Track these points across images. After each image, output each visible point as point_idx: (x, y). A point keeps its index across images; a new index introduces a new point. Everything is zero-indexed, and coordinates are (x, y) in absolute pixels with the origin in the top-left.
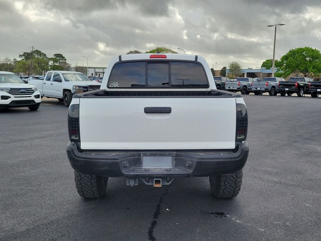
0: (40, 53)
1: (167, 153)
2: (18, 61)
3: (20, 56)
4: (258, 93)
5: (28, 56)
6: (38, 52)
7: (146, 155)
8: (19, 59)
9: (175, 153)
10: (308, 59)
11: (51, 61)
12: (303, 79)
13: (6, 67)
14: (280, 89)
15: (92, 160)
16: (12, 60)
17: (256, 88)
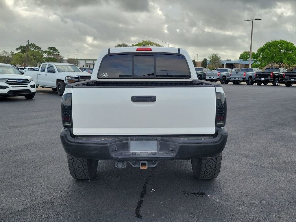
0: (35, 46)
1: (152, 138)
2: (15, 53)
3: (17, 49)
4: (236, 82)
5: (24, 49)
6: (33, 46)
7: (133, 140)
8: (16, 52)
9: (160, 138)
10: (282, 51)
11: (45, 54)
12: (277, 70)
13: (3, 59)
14: (256, 79)
15: (84, 145)
16: (10, 52)
17: (235, 78)
